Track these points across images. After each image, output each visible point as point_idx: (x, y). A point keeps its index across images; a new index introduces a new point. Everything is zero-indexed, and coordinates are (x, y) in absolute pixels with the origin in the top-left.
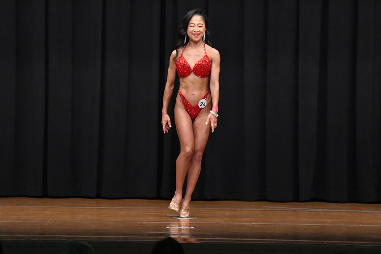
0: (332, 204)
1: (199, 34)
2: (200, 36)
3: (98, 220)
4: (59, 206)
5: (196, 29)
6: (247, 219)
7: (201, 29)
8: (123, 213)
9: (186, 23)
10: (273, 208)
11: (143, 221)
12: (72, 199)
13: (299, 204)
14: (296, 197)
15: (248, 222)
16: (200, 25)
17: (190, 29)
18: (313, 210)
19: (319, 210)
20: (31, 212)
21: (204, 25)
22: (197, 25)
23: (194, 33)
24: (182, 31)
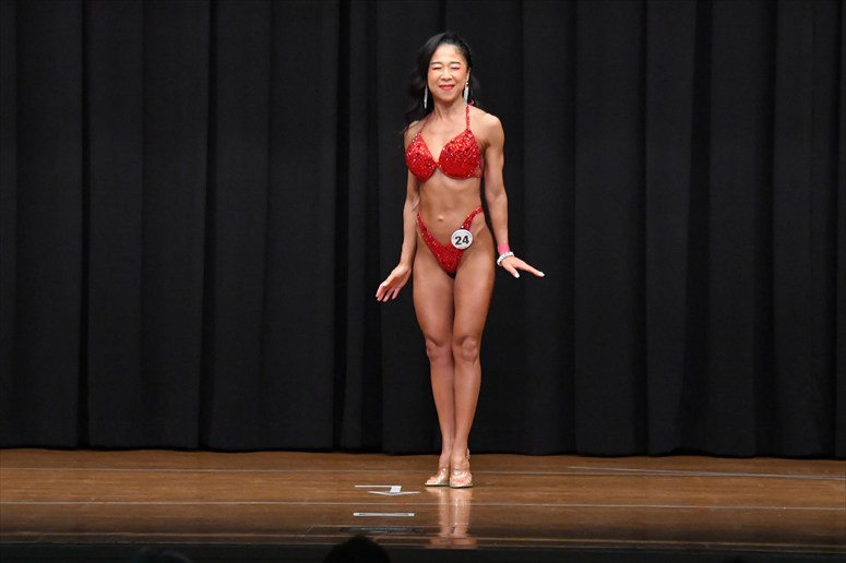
0: (721, 460)
1: (453, 86)
2: (455, 90)
3: (201, 499)
4: (115, 467)
5: (447, 73)
6: (533, 495)
7: (457, 74)
8: (258, 481)
9: (424, 63)
10: (591, 470)
11: (302, 501)
12: (143, 451)
13: (649, 459)
14: (641, 445)
15: (535, 501)
16: (454, 65)
17: (434, 75)
18: (678, 473)
19: (690, 473)
20: (53, 481)
21: (463, 65)
22: (448, 66)
23: (443, 83)
24: (418, 80)
